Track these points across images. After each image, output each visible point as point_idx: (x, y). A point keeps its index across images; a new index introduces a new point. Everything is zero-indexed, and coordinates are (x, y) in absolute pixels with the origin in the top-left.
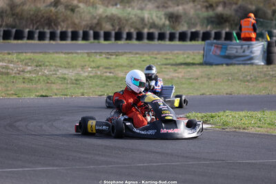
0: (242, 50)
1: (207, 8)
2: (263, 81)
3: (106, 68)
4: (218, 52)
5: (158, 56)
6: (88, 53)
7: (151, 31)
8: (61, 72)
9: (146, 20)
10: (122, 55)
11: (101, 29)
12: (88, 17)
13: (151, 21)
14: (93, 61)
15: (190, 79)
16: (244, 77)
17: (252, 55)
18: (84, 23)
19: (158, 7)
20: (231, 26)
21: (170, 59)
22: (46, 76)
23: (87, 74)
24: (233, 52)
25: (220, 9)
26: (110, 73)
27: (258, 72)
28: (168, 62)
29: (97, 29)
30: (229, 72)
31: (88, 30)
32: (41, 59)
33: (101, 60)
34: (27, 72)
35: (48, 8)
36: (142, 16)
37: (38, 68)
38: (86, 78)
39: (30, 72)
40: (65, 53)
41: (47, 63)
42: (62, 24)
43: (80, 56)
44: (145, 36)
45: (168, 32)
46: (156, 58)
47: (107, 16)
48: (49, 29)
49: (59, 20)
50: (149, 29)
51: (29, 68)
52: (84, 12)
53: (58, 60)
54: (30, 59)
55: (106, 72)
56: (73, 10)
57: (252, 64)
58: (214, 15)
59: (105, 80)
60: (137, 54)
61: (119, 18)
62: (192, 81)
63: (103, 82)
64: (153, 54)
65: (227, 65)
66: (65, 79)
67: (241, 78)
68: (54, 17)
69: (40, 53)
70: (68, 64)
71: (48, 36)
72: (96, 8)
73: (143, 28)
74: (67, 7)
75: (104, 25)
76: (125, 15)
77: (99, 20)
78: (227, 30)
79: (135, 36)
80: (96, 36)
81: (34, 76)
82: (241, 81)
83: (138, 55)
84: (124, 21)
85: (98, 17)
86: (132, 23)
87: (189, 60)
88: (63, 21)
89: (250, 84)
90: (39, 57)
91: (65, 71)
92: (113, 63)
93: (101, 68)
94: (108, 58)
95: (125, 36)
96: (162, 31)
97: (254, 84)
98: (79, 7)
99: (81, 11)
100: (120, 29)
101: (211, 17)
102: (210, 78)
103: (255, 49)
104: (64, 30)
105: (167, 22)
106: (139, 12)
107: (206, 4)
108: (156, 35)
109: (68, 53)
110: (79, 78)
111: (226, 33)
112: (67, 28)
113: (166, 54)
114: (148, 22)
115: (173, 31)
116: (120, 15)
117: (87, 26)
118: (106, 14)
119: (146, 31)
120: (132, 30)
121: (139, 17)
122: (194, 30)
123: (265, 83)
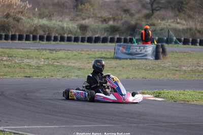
0: (140, 50)
1: (102, 21)
2: (159, 70)
3: (53, 59)
4: (124, 51)
5: (82, 52)
6: (37, 49)
7: (69, 36)
8: (26, 61)
9: (65, 28)
10: (59, 51)
11: (37, 34)
12: (28, 26)
13: (68, 29)
14: (43, 54)
15: (111, 67)
16: (145, 67)
17: (146, 53)
18: (26, 30)
19: (71, 20)
20: (120, 34)
21: (91, 54)
22: (18, 64)
23: (42, 63)
24: (134, 51)
25: (111, 23)
26: (57, 62)
27: (153, 64)
28: (91, 56)
29: (35, 34)
30: (133, 63)
31: (29, 34)
32: (10, 53)
33: (47, 54)
34: (4, 61)
35: (2, 19)
36: (62, 26)
37: (10, 58)
38: (44, 65)
39: (7, 61)
40: (23, 49)
41: (14, 55)
42: (12, 30)
43: (33, 51)
44: (66, 39)
45: (80, 37)
46: (82, 54)
47: (40, 25)
48: (3, 33)
49: (10, 27)
50: (68, 35)
51: (5, 58)
52: (25, 22)
53: (20, 53)
54: (2, 52)
55: (55, 62)
56: (18, 21)
57: (146, 59)
58: (108, 27)
59: (56, 67)
60: (68, 50)
61: (48, 27)
62: (113, 69)
63: (56, 69)
64: (79, 51)
65: (130, 59)
66: (30, 66)
67: (143, 68)
68: (7, 25)
69: (7, 48)
70: (28, 56)
71: (4, 37)
72: (33, 20)
73: (64, 34)
74: (14, 19)
75: (39, 31)
76: (52, 25)
77: (35, 28)
78: (118, 36)
79: (59, 39)
80: (34, 38)
81: (10, 63)
82: (144, 70)
83: (69, 52)
84: (52, 29)
85: (34, 26)
86: (57, 30)
87: (103, 56)
88: (12, 28)
89: (151, 72)
90: (7, 51)
91: (28, 61)
92: (56, 56)
93: (50, 59)
94: (51, 53)
95: (53, 39)
96: (77, 36)
97: (153, 72)
98: (22, 19)
99: (23, 22)
100: (49, 34)
101: (107, 28)
102: (123, 68)
103: (148, 49)
104: (13, 33)
105: (79, 30)
106: (60, 23)
107: (101, 19)
108: (73, 39)
109: (25, 49)
110: (39, 65)
111: (118, 38)
112: (15, 32)
113: (87, 51)
114: (67, 29)
115: (84, 36)
116: (49, 25)
117: (27, 31)
118: (39, 24)
119: (66, 35)
120: (57, 35)
121: (60, 27)
122: (97, 36)
123: (160, 72)
